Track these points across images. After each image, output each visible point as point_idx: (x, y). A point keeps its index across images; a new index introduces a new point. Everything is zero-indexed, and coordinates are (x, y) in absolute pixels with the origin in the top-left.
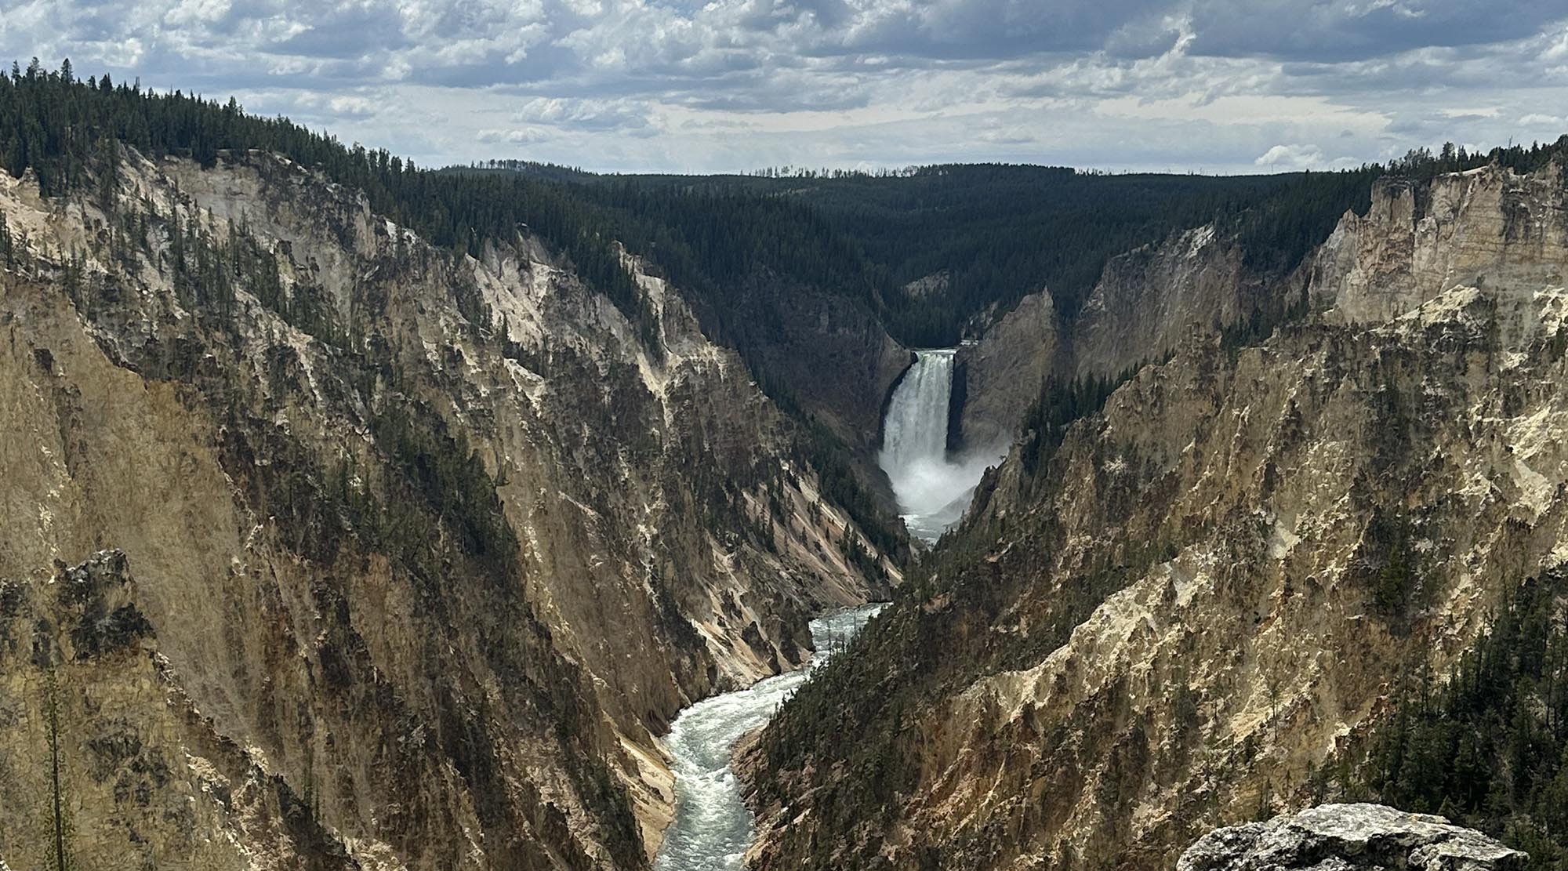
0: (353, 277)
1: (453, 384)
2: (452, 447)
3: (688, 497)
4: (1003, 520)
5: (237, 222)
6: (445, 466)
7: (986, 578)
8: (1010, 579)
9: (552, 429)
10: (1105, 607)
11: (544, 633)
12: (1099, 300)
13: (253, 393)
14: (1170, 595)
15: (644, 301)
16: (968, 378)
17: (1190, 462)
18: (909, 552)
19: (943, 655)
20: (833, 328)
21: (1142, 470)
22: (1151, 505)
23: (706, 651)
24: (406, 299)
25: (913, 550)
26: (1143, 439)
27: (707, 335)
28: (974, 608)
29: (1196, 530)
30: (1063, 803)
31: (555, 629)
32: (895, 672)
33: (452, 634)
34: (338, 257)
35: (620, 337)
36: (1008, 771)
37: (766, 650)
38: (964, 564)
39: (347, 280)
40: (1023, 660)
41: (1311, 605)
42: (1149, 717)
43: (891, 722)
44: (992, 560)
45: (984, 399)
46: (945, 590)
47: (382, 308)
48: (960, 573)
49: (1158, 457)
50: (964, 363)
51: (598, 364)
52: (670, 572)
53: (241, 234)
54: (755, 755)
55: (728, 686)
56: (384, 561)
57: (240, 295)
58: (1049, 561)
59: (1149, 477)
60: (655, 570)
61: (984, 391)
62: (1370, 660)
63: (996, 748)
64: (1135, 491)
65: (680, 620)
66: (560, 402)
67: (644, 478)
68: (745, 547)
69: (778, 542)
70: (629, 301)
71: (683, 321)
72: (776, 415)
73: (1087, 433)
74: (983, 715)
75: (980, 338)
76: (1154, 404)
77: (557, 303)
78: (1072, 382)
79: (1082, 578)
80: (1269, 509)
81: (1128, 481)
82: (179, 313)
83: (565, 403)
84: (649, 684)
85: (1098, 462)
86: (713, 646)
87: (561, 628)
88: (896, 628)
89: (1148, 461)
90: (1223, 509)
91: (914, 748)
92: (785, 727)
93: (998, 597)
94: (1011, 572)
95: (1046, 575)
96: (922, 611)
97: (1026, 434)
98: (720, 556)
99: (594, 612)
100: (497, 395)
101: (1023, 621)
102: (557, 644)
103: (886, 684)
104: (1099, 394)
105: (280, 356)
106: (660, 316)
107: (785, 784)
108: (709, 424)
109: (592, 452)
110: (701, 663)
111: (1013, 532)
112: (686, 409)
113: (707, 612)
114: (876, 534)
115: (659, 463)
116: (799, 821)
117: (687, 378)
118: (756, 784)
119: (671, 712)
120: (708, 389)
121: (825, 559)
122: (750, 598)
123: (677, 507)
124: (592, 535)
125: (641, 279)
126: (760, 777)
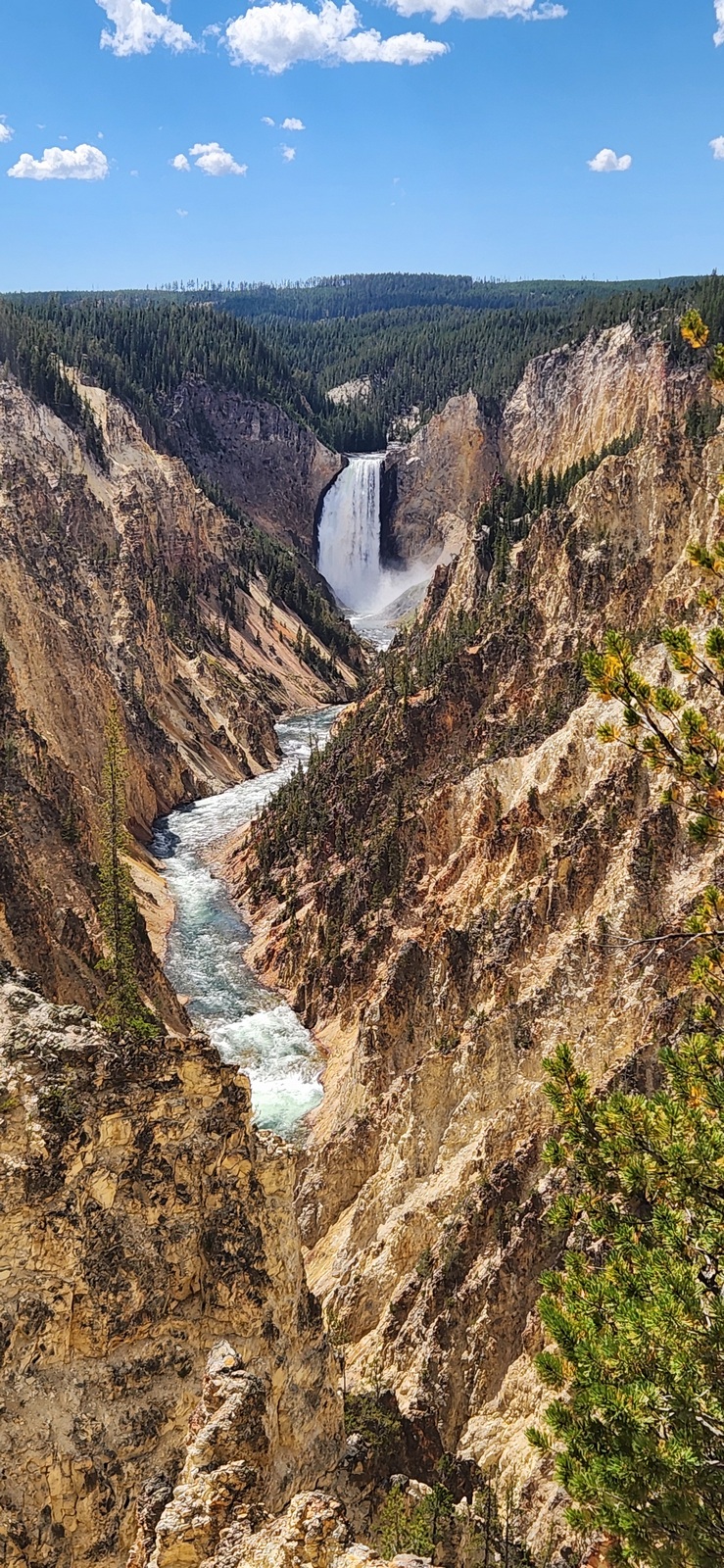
7: (467, 669)
8: (491, 670)
11: (38, 741)
12: (522, 400)
15: (86, 412)
16: (399, 481)
17: (662, 547)
19: (428, 747)
20: (265, 436)
21: (615, 557)
22: (627, 591)
23: (178, 757)
26: (614, 528)
27: (151, 444)
28: (457, 701)
29: (681, 612)
30: (588, 881)
32: (383, 766)
35: (65, 446)
36: (520, 856)
37: (235, 752)
38: (444, 657)
40: (517, 747)
44: (473, 650)
45: (414, 501)
46: (428, 684)
48: (442, 666)
49: (629, 544)
51: (47, 475)
52: (139, 680)
55: (206, 792)
58: (528, 650)
59: (622, 564)
60: (123, 679)
61: (414, 493)
63: (504, 833)
64: (610, 578)
65: (151, 725)
66: (18, 513)
67: (106, 586)
68: (205, 653)
69: (235, 646)
70: (71, 410)
71: (127, 430)
72: (222, 521)
73: (554, 523)
74: (485, 802)
76: (624, 492)
79: (564, 665)
81: (603, 568)
83: (23, 515)
84: (128, 791)
85: (572, 551)
86: (183, 750)
88: (379, 724)
89: (620, 549)
91: (417, 837)
92: (271, 827)
93: (478, 688)
94: (492, 663)
95: (527, 665)
96: (406, 704)
97: (479, 530)
98: (183, 662)
99: (71, 721)
101: (511, 709)
103: (376, 779)
106: (104, 427)
107: (280, 881)
108: (159, 532)
109: (53, 563)
110: (175, 769)
111: (491, 623)
112: (136, 517)
113: (175, 717)
114: (327, 636)
115: (119, 571)
116: (301, 915)
117: (135, 487)
118: (248, 883)
119: (150, 818)
120: (156, 498)
121: (280, 662)
122: (215, 703)
123: (140, 614)
124: (65, 645)
125: (83, 391)
126: (252, 876)
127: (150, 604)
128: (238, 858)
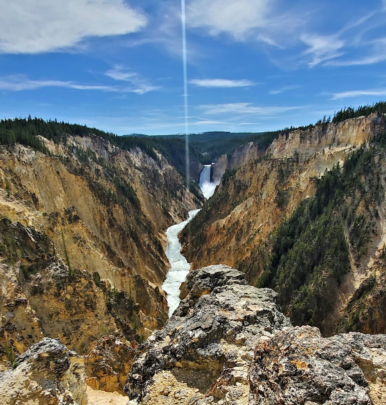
0: (109, 156)
1: (127, 174)
2: (128, 185)
3: (168, 192)
4: (219, 194)
5: (88, 147)
6: (126, 189)
7: (217, 204)
8: (221, 204)
9: (144, 181)
10: (236, 208)
11: (145, 216)
13: (94, 177)
14: (246, 206)
16: (213, 170)
17: (249, 183)
21: (242, 185)
22: (243, 191)
23: (172, 218)
24: (118, 160)
25: (205, 200)
26: (242, 180)
27: (169, 164)
28: (215, 209)
29: (250, 195)
30: (229, 240)
31: (147, 215)
33: (130, 217)
34: (106, 153)
35: (154, 164)
36: (221, 236)
38: (213, 202)
39: (108, 157)
40: (223, 217)
41: (268, 206)
42: (243, 226)
43: (202, 228)
44: (218, 201)
45: (216, 173)
46: (210, 206)
47: (114, 161)
49: (244, 182)
50: (212, 167)
52: (165, 205)
53: (89, 149)
54: (181, 235)
55: (176, 224)
56: (118, 205)
57: (90, 160)
58: (227, 201)
62: (277, 215)
63: (219, 232)
64: (241, 188)
65: (167, 213)
68: (177, 200)
69: (183, 199)
70: (155, 158)
71: (165, 161)
72: (181, 177)
73: (233, 178)
75: (215, 163)
76: (244, 173)
77: (143, 159)
78: (230, 170)
79: (232, 203)
80: (262, 191)
81: (239, 186)
82: (80, 164)
84: (163, 224)
85: (234, 184)
86: (173, 217)
87: (148, 215)
88: (202, 213)
90: (255, 191)
92: (185, 230)
93: (219, 207)
97: (223, 179)
98: (173, 202)
100: (135, 176)
101: (223, 211)
102: (147, 218)
103: (201, 222)
104: (235, 172)
105: (97, 170)
106: (161, 161)
108: (170, 180)
109: (151, 185)
110: (171, 220)
114: (199, 197)
116: (188, 245)
117: (166, 172)
120: (170, 173)
121: (190, 202)
124: (152, 199)
125: (157, 154)
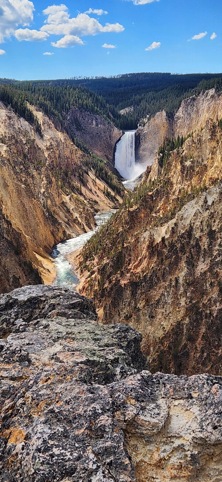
4: (153, 182)
7: (148, 199)
10: (186, 206)
12: (180, 113)
14: (206, 201)
15: (36, 119)
16: (141, 139)
17: (210, 161)
18: (124, 193)
20: (97, 125)
22: (199, 175)
23: (62, 226)
25: (126, 192)
26: (195, 155)
27: (57, 129)
28: (145, 209)
29: (213, 181)
32: (121, 230)
35: (29, 130)
36: (158, 257)
37: (80, 224)
38: (141, 196)
40: (161, 224)
44: (150, 193)
45: (146, 145)
48: (140, 198)
49: (200, 160)
50: (139, 134)
51: (22, 139)
52: (49, 202)
54: (79, 257)
55: (70, 237)
59: (197, 166)
61: (146, 142)
63: (154, 251)
64: (194, 171)
66: (11, 152)
67: (39, 174)
68: (73, 194)
69: (83, 192)
71: (49, 125)
72: (80, 152)
73: (178, 153)
74: (150, 241)
75: (144, 126)
76: (198, 144)
77: (8, 121)
78: (173, 139)
79: (178, 198)
81: (192, 167)
84: (44, 237)
85: (182, 162)
86: (63, 224)
88: (121, 216)
89: (197, 161)
90: (221, 175)
91: (128, 252)
92: (88, 248)
93: (152, 205)
94: (156, 197)
95: (168, 198)
96: (129, 210)
97: (159, 155)
99: (25, 216)
101: (161, 212)
104: (182, 142)
106: (42, 124)
107: (89, 265)
108: (59, 157)
109: (22, 167)
110: (60, 230)
111: (156, 185)
112: (51, 152)
113: (61, 214)
114: (114, 188)
115: (43, 169)
116: (93, 276)
117: (51, 143)
118: (80, 266)
119: (52, 246)
120: (58, 146)
121: (98, 196)
122: (75, 210)
123: (50, 182)
124: (24, 193)
125: (35, 113)
126: (81, 264)
127: (53, 179)
128: (78, 258)
